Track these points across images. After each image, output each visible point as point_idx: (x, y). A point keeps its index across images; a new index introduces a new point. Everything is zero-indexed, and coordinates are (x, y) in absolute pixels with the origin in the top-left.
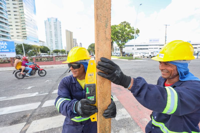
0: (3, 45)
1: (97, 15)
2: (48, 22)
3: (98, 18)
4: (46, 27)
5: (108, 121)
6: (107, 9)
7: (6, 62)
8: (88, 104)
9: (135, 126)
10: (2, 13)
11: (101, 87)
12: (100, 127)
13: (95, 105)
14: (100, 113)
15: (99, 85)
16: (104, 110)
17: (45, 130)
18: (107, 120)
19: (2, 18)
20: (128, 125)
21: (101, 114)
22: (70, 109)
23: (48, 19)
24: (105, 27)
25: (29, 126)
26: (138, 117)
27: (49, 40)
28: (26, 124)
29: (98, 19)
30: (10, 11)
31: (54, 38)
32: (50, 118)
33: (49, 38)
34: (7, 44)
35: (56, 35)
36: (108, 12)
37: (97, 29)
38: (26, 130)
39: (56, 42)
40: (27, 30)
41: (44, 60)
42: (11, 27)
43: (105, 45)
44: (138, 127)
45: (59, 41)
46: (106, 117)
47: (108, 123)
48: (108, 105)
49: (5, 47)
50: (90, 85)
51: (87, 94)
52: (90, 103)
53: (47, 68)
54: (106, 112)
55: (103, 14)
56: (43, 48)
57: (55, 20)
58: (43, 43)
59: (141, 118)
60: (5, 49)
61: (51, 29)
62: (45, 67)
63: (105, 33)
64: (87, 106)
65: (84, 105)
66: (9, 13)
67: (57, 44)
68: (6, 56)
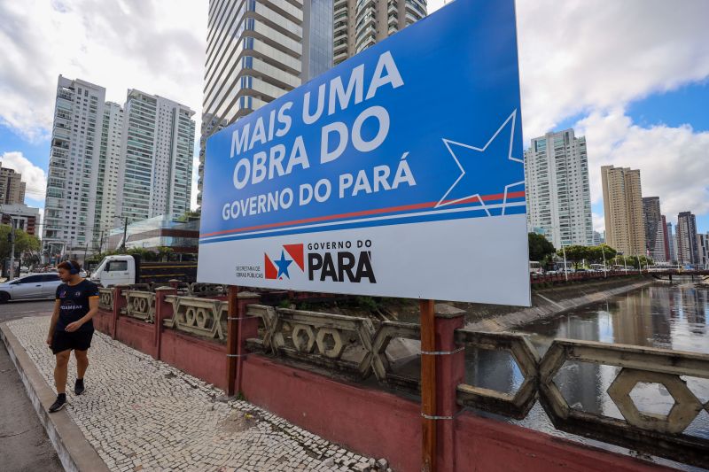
2: (534, 153)
23: (536, 142)
31: (555, 205)
33: (538, 206)
35: (563, 193)
39: (563, 217)
45: (576, 214)
49: (370, 129)
57: (561, 138)
60: (367, 162)
61: (545, 176)
67: (567, 225)
68: (373, 280)
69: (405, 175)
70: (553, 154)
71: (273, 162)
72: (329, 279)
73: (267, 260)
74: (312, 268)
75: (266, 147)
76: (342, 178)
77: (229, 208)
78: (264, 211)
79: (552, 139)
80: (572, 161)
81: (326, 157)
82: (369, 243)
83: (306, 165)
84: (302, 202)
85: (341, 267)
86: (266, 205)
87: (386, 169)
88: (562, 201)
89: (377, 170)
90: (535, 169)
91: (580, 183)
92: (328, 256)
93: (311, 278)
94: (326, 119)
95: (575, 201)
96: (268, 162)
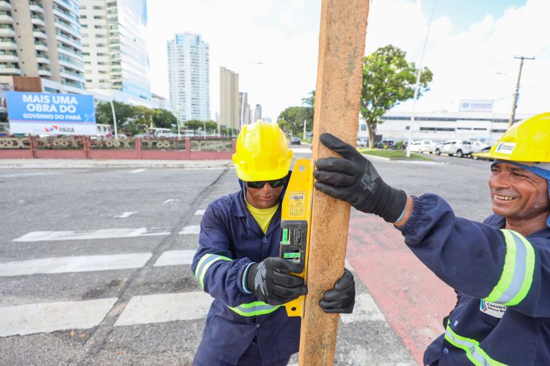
0: (68, 103)
1: (328, 39)
2: (175, 45)
3: (331, 46)
4: (169, 59)
5: (330, 320)
6: (358, 21)
7: (73, 146)
8: (284, 271)
9: (394, 344)
10: (67, 23)
11: (322, 231)
12: (310, 333)
13: (301, 275)
14: (312, 297)
15: (317, 226)
16: (322, 292)
17: (159, 323)
18: (329, 318)
19: (67, 34)
20: (375, 339)
21: (314, 301)
22: (234, 281)
23: (177, 36)
24: (346, 71)
25: (124, 308)
26: (405, 322)
27: (178, 94)
28: (118, 301)
29: (328, 49)
30: (84, 17)
31: (188, 89)
32: (173, 295)
33: (177, 88)
34: (76, 103)
35: (194, 81)
36: (357, 30)
37: (326, 78)
38: (118, 315)
39: (193, 99)
40: (123, 65)
41: (161, 146)
42: (86, 58)
43: (342, 121)
44: (403, 350)
45: (201, 97)
46: (328, 309)
47: (331, 324)
48: (334, 279)
49: (72, 109)
50: (292, 224)
51: (284, 246)
52: (291, 268)
53: (168, 168)
54: (329, 296)
55: (344, 36)
56: (160, 115)
57: (194, 39)
58: (162, 101)
59: (414, 327)
60: (72, 114)
61: (183, 65)
62: (165, 165)
63: (346, 90)
64: (282, 275)
65: (275, 273)
66: (83, 21)
67: (195, 105)
68: (75, 132)
69: (79, 118)
70: (189, 50)
71: (44, 108)
72: (65, 132)
73: (46, 128)
74: (60, 130)
75: (42, 104)
76: (66, 116)
77: (27, 115)
79: (188, 37)
80: (200, 59)
82: (73, 127)
83: (56, 111)
84: (56, 118)
85: (67, 130)
86: (44, 117)
87: (76, 116)
88: (193, 87)
91: (205, 76)
92: (64, 128)
93: (60, 132)
94: (60, 104)
95: (201, 88)
96: (42, 107)
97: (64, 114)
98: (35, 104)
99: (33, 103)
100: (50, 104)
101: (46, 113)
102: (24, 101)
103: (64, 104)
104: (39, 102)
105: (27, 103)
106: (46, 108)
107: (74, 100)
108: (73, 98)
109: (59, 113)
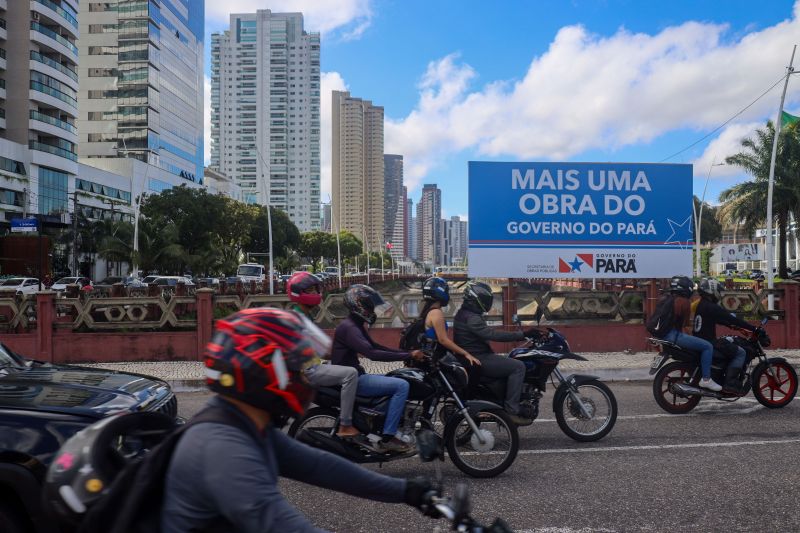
0: (627, 189)
2: (234, 45)
23: (239, 21)
31: (264, 151)
33: (234, 151)
34: (647, 186)
35: (279, 129)
39: (276, 177)
40: (154, 98)
49: (635, 205)
58: (219, 183)
60: (635, 220)
67: (281, 192)
68: (635, 271)
69: (652, 229)
70: (268, 54)
71: (564, 204)
72: (610, 272)
73: (561, 261)
74: (598, 267)
75: (558, 193)
76: (619, 224)
77: (518, 226)
78: (558, 232)
79: (267, 24)
80: (297, 74)
81: (608, 212)
82: (634, 256)
83: (594, 212)
84: (592, 232)
85: (618, 266)
86: (560, 229)
87: (643, 225)
88: (277, 146)
89: (638, 225)
90: (235, 75)
91: (307, 119)
92: (610, 261)
93: (598, 271)
94: (606, 191)
95: (297, 150)
96: (559, 203)
97: (614, 220)
98: (540, 193)
99: (535, 192)
100: (579, 195)
101: (569, 218)
102: (514, 187)
103: (615, 192)
104: (553, 187)
105: (520, 192)
106: (568, 205)
107: (643, 182)
108: (641, 174)
109: (601, 218)
